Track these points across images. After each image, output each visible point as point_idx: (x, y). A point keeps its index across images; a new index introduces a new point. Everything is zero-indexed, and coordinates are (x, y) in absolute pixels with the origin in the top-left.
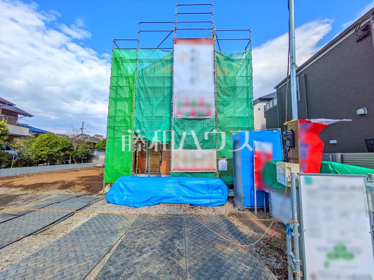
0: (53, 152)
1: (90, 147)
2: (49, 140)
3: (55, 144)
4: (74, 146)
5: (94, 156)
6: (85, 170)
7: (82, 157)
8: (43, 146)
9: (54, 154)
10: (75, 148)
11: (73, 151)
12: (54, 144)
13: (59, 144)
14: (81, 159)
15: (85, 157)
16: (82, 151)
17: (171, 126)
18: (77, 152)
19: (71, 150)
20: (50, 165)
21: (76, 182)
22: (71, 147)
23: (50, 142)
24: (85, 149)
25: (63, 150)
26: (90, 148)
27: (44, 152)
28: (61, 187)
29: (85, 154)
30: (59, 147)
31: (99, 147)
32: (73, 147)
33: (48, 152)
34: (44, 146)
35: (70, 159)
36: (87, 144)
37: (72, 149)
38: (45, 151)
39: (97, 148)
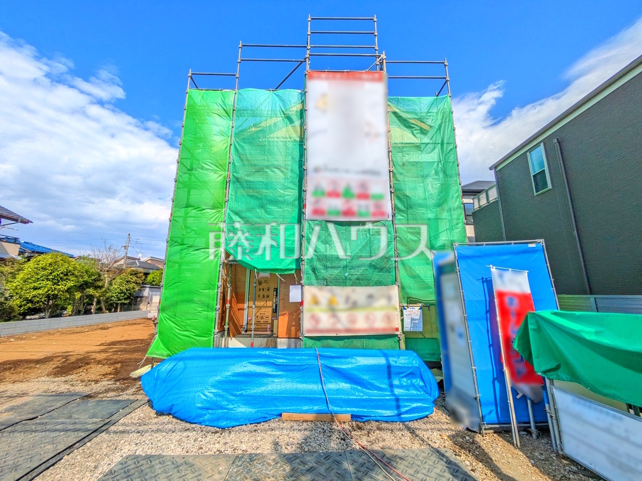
0: (59, 290)
1: (136, 280)
2: (52, 268)
3: (65, 275)
4: (105, 278)
5: (144, 299)
6: (123, 326)
7: (119, 300)
8: (38, 279)
9: (61, 294)
10: (107, 282)
11: (100, 289)
12: (61, 275)
13: (73, 274)
14: (117, 304)
15: (125, 299)
16: (120, 289)
17: (303, 237)
18: (109, 289)
19: (97, 288)
20: (49, 318)
21: (94, 356)
22: (98, 281)
23: (54, 272)
24: (125, 284)
25: (82, 287)
26: (136, 283)
27: (40, 292)
28: (57, 371)
29: (126, 294)
30: (73, 281)
31: (153, 281)
32: (102, 280)
33: (48, 291)
34: (41, 279)
35: (94, 304)
36: (131, 275)
37: (100, 285)
38: (43, 288)
39: (151, 283)
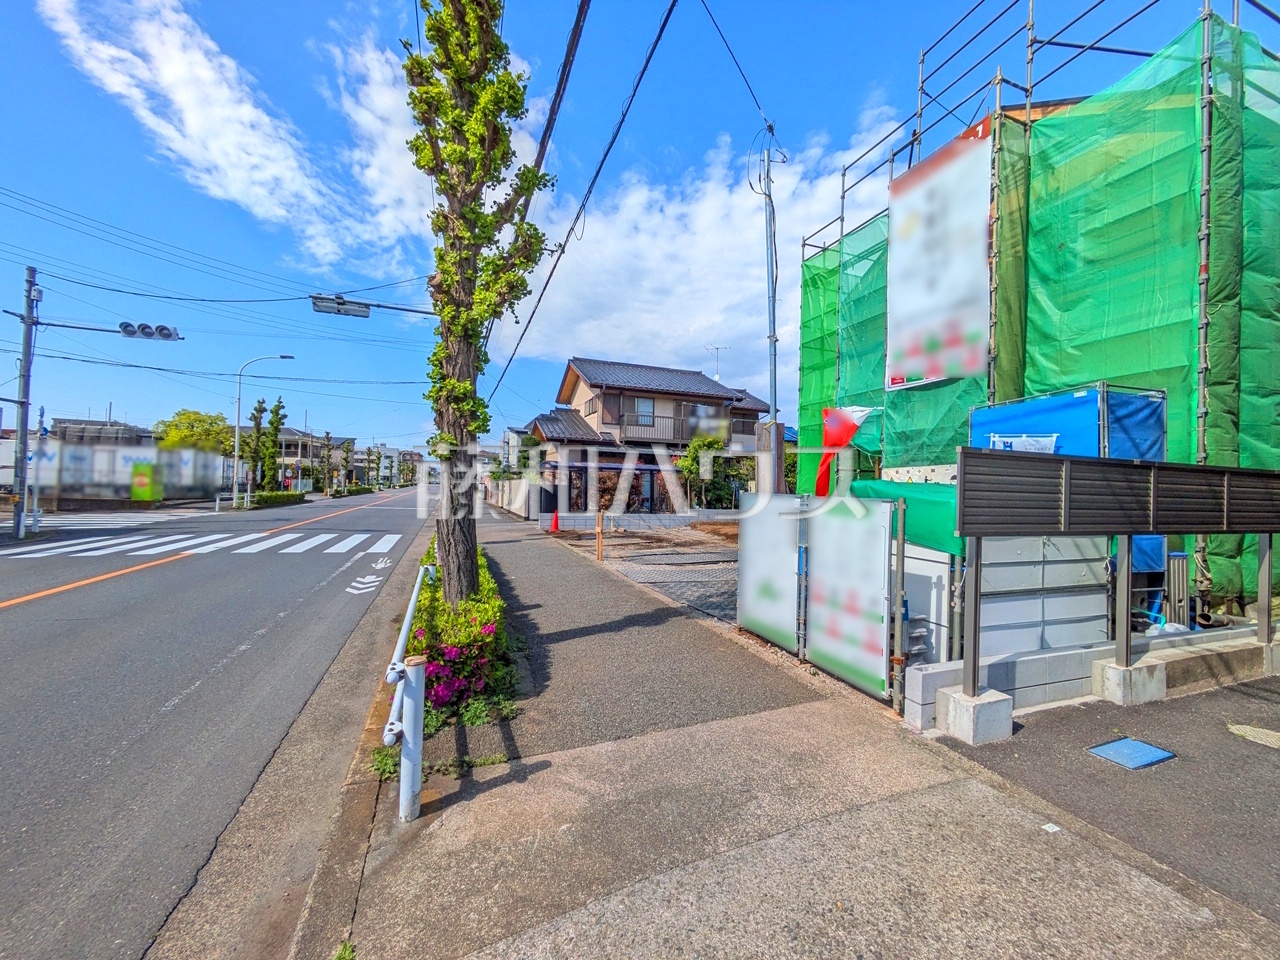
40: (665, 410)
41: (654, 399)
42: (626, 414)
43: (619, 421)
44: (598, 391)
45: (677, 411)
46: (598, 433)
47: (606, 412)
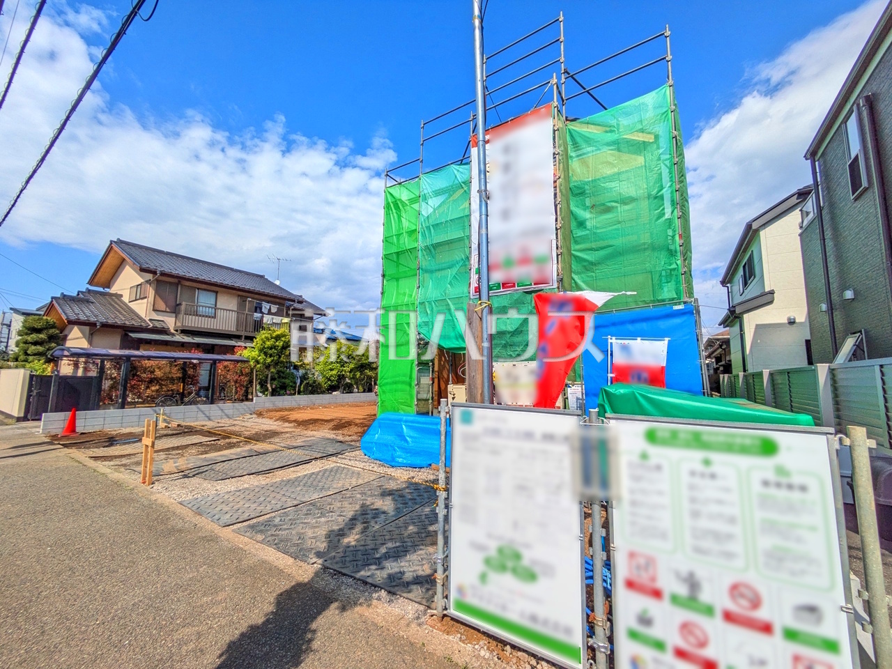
21: (356, 421)
27: (334, 372)
28: (334, 427)
33: (339, 372)
40: (228, 304)
41: (217, 293)
42: (184, 303)
43: (175, 310)
44: (150, 276)
45: (241, 306)
46: (147, 319)
47: (158, 298)
